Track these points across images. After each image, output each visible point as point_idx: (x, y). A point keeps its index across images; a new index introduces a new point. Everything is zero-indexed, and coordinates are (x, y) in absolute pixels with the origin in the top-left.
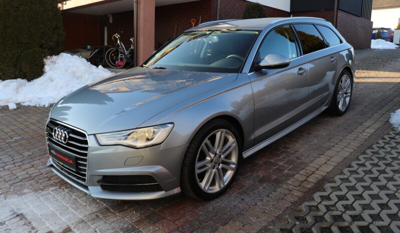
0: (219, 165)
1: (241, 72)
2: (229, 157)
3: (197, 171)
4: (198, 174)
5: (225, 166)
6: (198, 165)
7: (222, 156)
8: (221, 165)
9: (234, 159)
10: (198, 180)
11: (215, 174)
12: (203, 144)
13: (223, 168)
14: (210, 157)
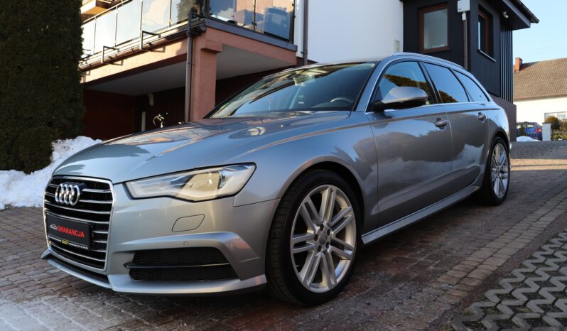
0: (327, 247)
1: (355, 110)
2: (341, 235)
3: (294, 251)
4: (295, 255)
5: (337, 250)
6: (294, 239)
7: (332, 233)
8: (330, 247)
9: (350, 240)
10: (295, 267)
11: (321, 259)
12: (302, 204)
13: (333, 253)
14: (314, 230)
